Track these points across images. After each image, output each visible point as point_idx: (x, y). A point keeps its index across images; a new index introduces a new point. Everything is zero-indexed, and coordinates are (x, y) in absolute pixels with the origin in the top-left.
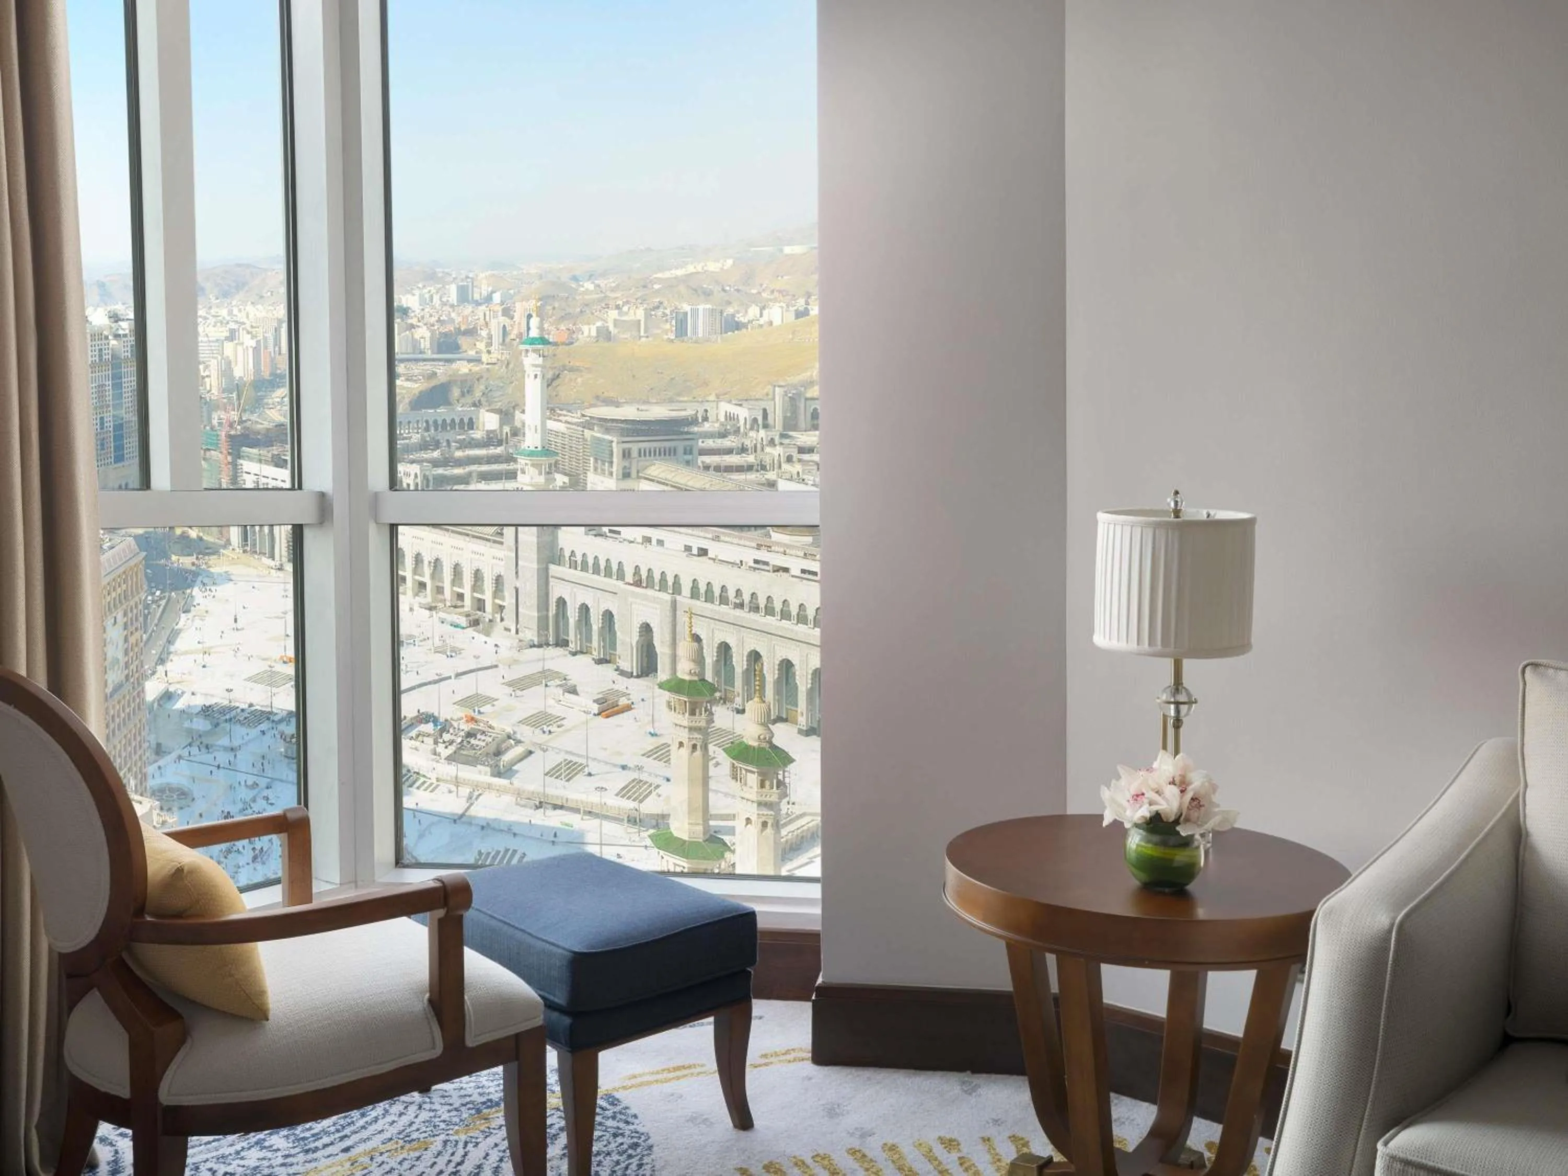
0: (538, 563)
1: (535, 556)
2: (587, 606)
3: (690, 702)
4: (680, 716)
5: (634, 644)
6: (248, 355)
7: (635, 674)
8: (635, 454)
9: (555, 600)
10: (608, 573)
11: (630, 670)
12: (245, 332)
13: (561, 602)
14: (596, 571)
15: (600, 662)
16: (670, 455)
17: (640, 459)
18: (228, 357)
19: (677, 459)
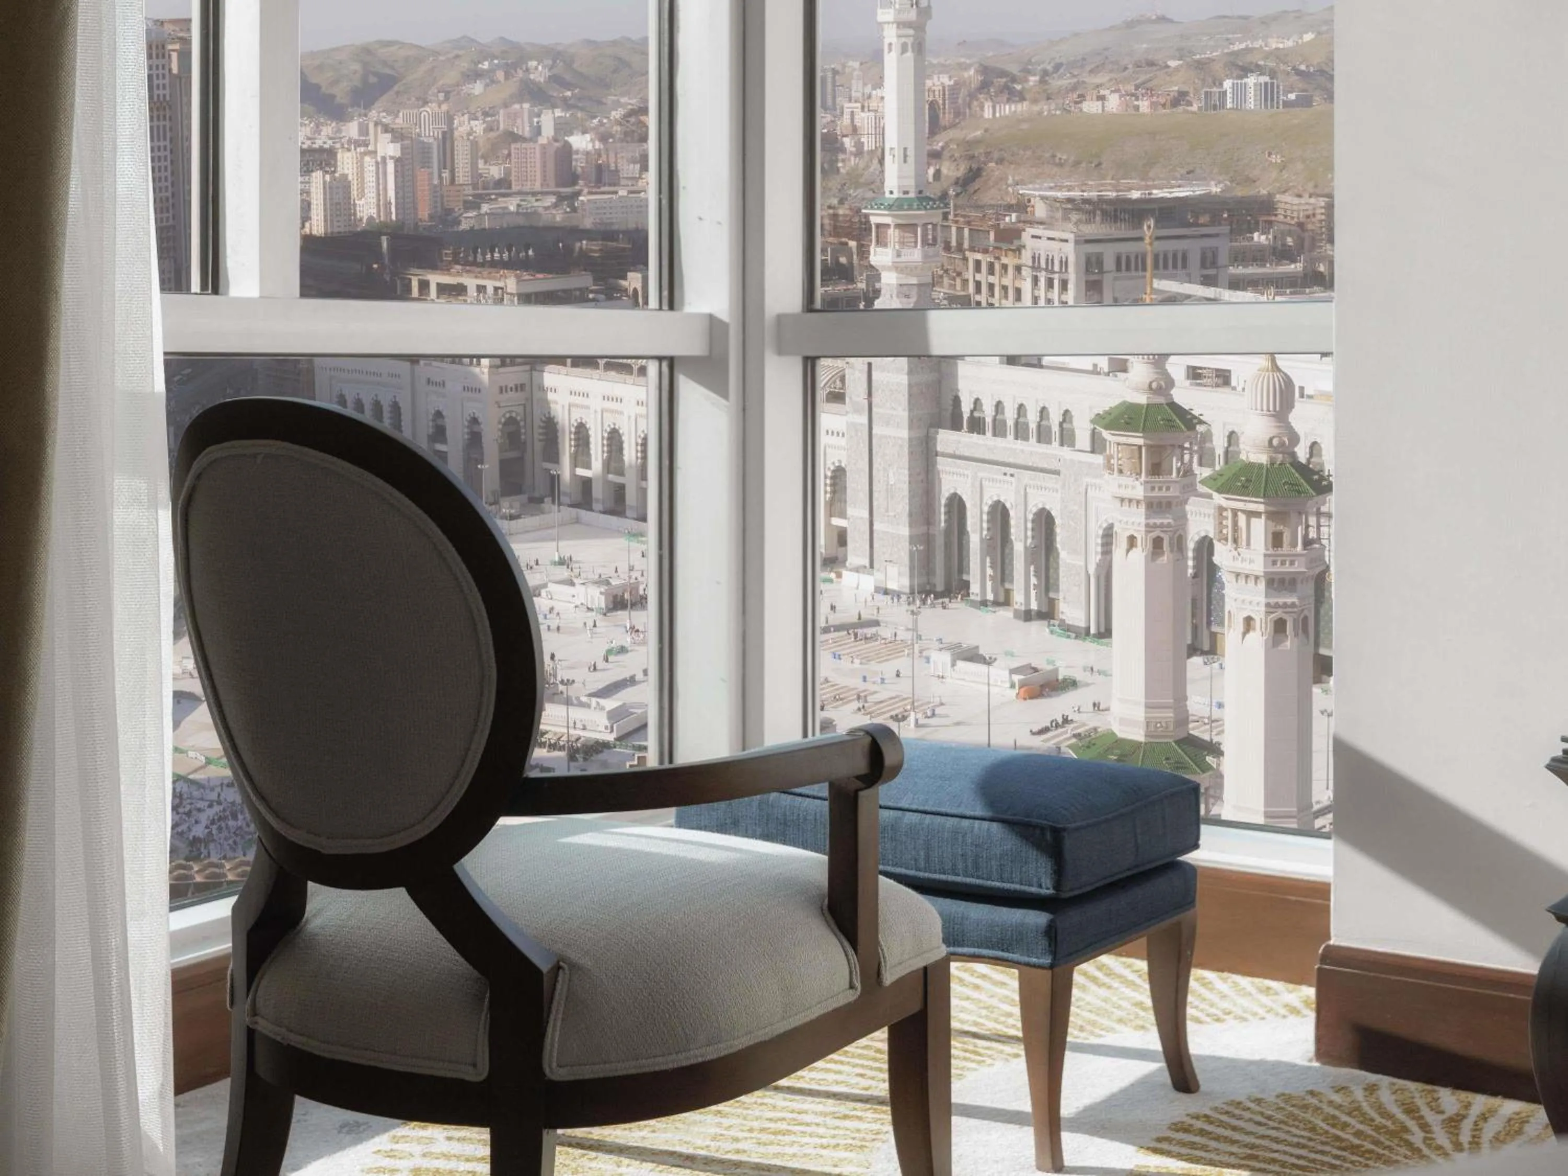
0: (911, 427)
1: (905, 414)
2: (1004, 507)
3: (1149, 447)
4: (1130, 481)
5: (1092, 570)
6: (385, 174)
7: (1093, 630)
8: (1109, 263)
9: (943, 501)
10: (1043, 436)
11: (1082, 624)
12: (379, 128)
13: (957, 505)
14: (1021, 432)
15: (1027, 616)
16: (1175, 266)
17: (1119, 274)
18: (345, 176)
19: (1189, 275)
